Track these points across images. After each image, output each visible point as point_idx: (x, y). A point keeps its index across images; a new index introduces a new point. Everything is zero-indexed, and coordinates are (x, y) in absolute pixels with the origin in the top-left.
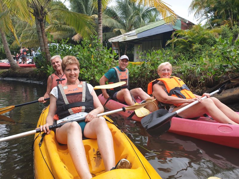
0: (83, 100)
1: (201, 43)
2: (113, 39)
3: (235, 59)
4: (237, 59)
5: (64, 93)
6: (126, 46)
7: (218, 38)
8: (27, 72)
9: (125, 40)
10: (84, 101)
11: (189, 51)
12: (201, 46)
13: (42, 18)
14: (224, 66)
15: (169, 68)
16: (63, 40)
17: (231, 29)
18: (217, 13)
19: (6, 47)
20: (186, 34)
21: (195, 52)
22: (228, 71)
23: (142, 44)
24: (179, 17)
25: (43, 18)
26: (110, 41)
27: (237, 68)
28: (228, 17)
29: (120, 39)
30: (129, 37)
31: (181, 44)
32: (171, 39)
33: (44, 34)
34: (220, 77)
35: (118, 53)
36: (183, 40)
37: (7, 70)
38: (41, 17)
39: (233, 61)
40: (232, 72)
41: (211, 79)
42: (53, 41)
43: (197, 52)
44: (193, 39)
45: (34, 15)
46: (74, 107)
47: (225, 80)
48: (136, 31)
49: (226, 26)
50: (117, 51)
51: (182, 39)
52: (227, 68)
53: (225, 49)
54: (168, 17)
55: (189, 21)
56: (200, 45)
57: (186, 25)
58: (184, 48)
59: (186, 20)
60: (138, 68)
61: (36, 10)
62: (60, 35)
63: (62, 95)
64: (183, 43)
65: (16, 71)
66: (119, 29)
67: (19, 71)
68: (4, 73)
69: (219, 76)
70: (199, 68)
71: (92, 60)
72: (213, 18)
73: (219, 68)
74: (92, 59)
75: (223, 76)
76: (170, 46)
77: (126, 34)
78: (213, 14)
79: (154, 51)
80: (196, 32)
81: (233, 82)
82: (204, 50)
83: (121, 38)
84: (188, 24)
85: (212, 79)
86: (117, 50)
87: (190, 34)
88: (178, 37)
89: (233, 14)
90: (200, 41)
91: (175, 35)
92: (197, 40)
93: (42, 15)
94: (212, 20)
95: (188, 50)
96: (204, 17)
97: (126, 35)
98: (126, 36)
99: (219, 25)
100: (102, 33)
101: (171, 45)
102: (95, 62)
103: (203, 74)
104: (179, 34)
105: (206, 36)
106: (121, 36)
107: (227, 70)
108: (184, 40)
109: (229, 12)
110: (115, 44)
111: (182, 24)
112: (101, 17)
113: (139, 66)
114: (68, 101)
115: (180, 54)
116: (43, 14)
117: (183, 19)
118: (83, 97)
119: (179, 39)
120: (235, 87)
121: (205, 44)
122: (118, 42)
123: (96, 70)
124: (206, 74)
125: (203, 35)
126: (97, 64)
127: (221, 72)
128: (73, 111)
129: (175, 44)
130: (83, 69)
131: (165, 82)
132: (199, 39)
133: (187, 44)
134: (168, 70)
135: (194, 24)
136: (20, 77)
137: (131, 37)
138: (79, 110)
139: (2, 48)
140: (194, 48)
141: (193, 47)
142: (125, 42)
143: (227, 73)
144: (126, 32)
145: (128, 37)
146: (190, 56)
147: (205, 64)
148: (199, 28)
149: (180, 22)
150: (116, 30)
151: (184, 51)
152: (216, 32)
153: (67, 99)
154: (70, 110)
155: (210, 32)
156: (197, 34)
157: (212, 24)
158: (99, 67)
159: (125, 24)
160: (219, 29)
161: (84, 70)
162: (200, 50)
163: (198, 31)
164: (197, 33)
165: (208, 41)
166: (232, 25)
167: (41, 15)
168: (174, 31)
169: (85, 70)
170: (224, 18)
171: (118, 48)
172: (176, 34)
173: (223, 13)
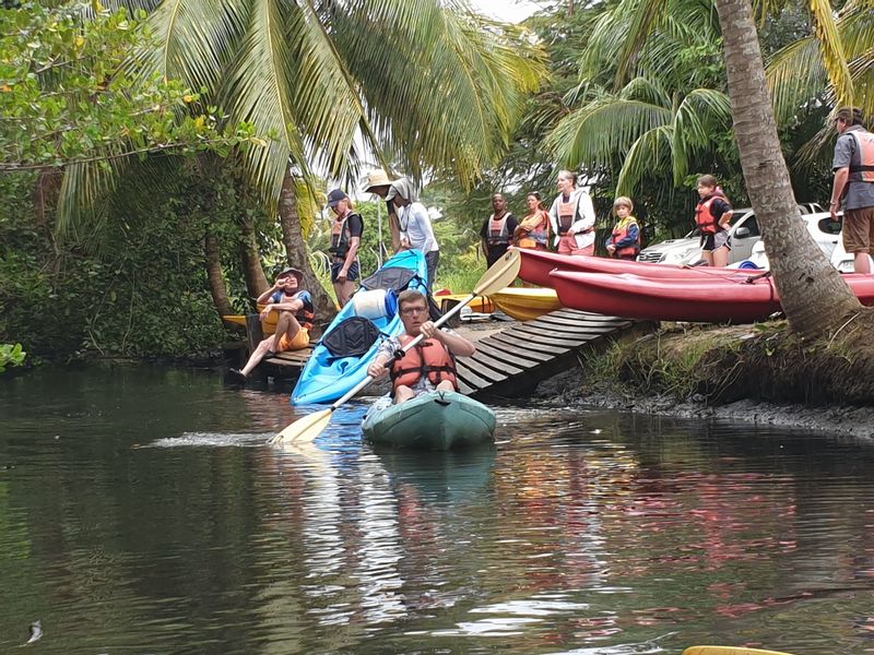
19: (756, 120)
37: (747, 333)
65: (830, 346)
67: (854, 343)
68: (723, 358)
136: (859, 404)
139: (672, 139)
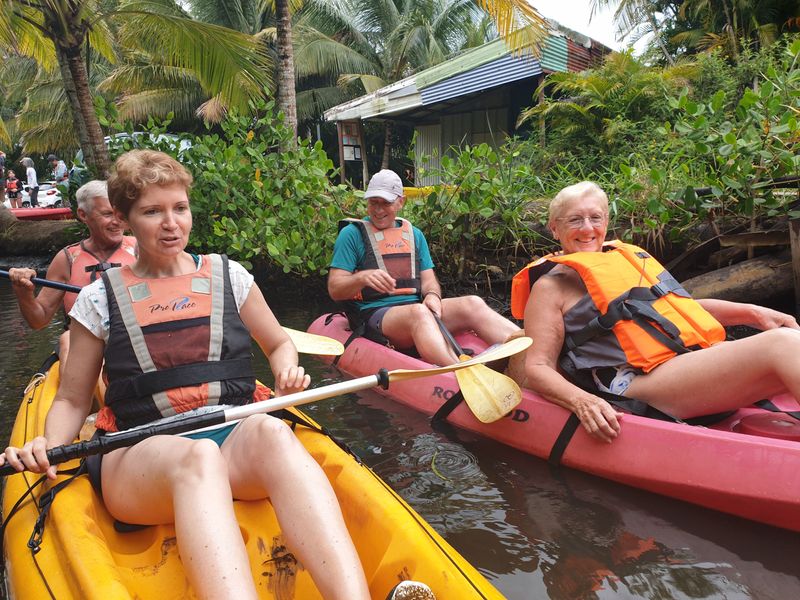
0: (214, 355)
1: (632, 116)
2: (340, 111)
3: (734, 167)
4: (739, 169)
5: (132, 320)
6: (388, 133)
7: (677, 99)
8: (43, 236)
9: (379, 111)
10: (217, 359)
11: (593, 142)
12: (634, 125)
13: (75, 42)
14: (700, 193)
15: (598, 209)
16: (151, 120)
17: (732, 62)
18: (687, 10)
20: (584, 85)
21: (613, 145)
22: (712, 209)
23: (439, 126)
24: (561, 28)
25: (80, 42)
26: (330, 116)
27: (740, 198)
28: (721, 22)
29: (363, 108)
30: (395, 103)
31: (567, 121)
32: (533, 104)
33: (87, 101)
34: (686, 232)
35: (358, 156)
36: (575, 106)
38: (70, 39)
39: (727, 173)
40: (726, 212)
41: (657, 239)
42: (118, 125)
43: (619, 145)
44: (606, 101)
45: (46, 33)
46: (178, 387)
47: (702, 241)
48: (418, 80)
49: (716, 53)
50: (358, 150)
51: (570, 103)
52: (710, 198)
53: (700, 134)
54: (518, 31)
55: (593, 42)
56: (628, 123)
57: (584, 54)
58: (577, 136)
59: (585, 38)
60: (416, 208)
61: (49, 14)
62: (159, 102)
63: (128, 329)
64: (576, 117)
65: (5, 235)
66: (358, 76)
67: (15, 234)
69: (681, 226)
70: (614, 203)
71: (258, 186)
72: (673, 27)
73: (682, 198)
74: (258, 184)
75: (696, 226)
76: (532, 129)
77: (383, 90)
78: (672, 14)
79: (467, 149)
80: (614, 76)
81: (726, 245)
82: (645, 137)
83: (367, 105)
84: (590, 50)
85: (661, 238)
86: (355, 147)
87: (597, 86)
88: (559, 95)
89: (738, 11)
90: (631, 108)
91: (548, 91)
92: (621, 106)
93: (73, 34)
94: (670, 34)
95: (590, 142)
96: (644, 25)
97: (384, 95)
98: (385, 99)
99: (692, 52)
100: (294, 92)
101: (534, 124)
102: (269, 195)
103: (632, 221)
104: (561, 85)
105: (648, 91)
106: (367, 97)
107: (708, 206)
108: (578, 108)
109: (725, 6)
110: (346, 127)
111: (571, 53)
112: (289, 35)
113: (420, 202)
114: (153, 357)
115: (564, 154)
116: (80, 30)
117: (575, 34)
118: (212, 338)
119: (561, 104)
120: (734, 263)
121: (647, 117)
122: (358, 121)
123: (272, 221)
124: (642, 221)
125: (640, 87)
126: (277, 201)
127: (691, 215)
128: (174, 406)
129: (550, 119)
130: (224, 219)
131: (586, 271)
132: (626, 103)
133: (587, 121)
134: (594, 217)
135: (608, 51)
137: (401, 102)
138: (195, 399)
140: (610, 132)
141: (608, 130)
142: (383, 120)
143: (709, 216)
144: (385, 85)
145: (390, 100)
146: (597, 160)
147: (638, 188)
148: (624, 65)
149: (564, 45)
150: (350, 78)
151: (580, 143)
152: (683, 75)
153: (145, 348)
154: (161, 400)
155: (660, 76)
156: (618, 85)
157: (672, 48)
158: (283, 209)
159: (381, 56)
160: (692, 64)
161: (227, 222)
162: (629, 137)
163: (622, 74)
164: (621, 80)
165: (654, 106)
166: (735, 48)
167: (72, 31)
168: (543, 75)
169: (231, 224)
170: (709, 26)
171: (359, 139)
172: (551, 86)
173: (704, 10)
